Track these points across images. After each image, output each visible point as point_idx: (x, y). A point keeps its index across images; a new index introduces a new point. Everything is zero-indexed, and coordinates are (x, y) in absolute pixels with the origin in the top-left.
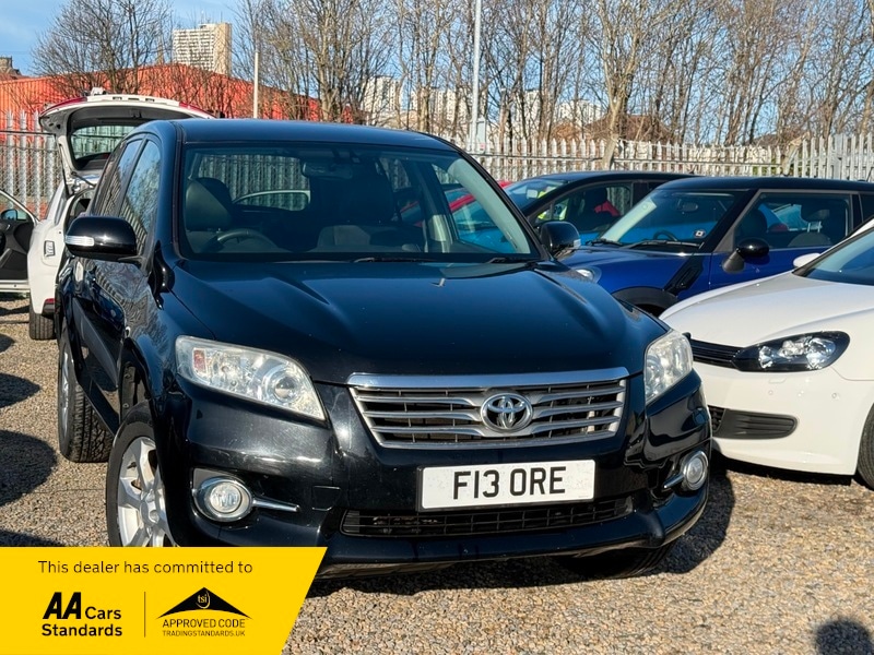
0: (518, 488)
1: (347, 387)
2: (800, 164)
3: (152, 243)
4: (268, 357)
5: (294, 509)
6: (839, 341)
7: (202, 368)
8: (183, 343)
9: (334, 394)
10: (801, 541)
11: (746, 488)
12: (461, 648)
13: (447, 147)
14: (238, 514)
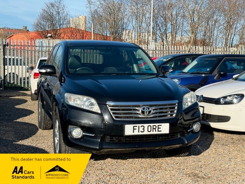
0: (149, 130)
1: (106, 105)
2: (242, 52)
3: (60, 71)
4: (87, 98)
5: (93, 135)
6: (242, 96)
7: (71, 101)
8: (66, 95)
9: (103, 107)
10: (230, 148)
11: (218, 136)
12: (138, 171)
13: (136, 46)
14: (80, 137)
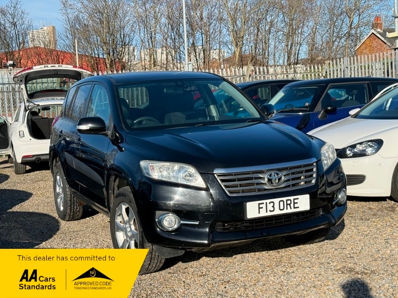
0: (282, 208)
1: (213, 174)
2: (330, 71)
3: (112, 125)
5: (197, 223)
6: (379, 143)
7: (154, 172)
8: (143, 163)
9: (209, 178)
10: (376, 223)
12: (261, 273)
13: (219, 78)
14: (176, 226)
